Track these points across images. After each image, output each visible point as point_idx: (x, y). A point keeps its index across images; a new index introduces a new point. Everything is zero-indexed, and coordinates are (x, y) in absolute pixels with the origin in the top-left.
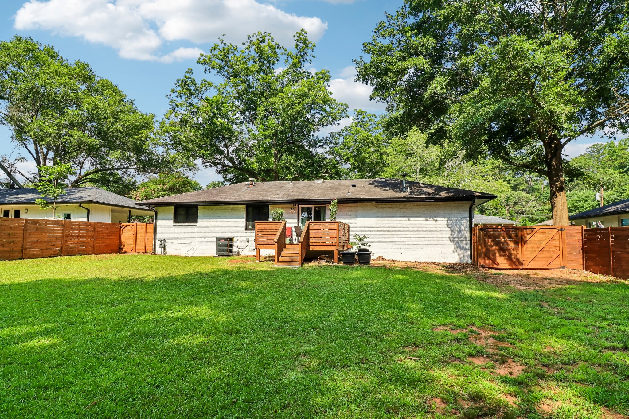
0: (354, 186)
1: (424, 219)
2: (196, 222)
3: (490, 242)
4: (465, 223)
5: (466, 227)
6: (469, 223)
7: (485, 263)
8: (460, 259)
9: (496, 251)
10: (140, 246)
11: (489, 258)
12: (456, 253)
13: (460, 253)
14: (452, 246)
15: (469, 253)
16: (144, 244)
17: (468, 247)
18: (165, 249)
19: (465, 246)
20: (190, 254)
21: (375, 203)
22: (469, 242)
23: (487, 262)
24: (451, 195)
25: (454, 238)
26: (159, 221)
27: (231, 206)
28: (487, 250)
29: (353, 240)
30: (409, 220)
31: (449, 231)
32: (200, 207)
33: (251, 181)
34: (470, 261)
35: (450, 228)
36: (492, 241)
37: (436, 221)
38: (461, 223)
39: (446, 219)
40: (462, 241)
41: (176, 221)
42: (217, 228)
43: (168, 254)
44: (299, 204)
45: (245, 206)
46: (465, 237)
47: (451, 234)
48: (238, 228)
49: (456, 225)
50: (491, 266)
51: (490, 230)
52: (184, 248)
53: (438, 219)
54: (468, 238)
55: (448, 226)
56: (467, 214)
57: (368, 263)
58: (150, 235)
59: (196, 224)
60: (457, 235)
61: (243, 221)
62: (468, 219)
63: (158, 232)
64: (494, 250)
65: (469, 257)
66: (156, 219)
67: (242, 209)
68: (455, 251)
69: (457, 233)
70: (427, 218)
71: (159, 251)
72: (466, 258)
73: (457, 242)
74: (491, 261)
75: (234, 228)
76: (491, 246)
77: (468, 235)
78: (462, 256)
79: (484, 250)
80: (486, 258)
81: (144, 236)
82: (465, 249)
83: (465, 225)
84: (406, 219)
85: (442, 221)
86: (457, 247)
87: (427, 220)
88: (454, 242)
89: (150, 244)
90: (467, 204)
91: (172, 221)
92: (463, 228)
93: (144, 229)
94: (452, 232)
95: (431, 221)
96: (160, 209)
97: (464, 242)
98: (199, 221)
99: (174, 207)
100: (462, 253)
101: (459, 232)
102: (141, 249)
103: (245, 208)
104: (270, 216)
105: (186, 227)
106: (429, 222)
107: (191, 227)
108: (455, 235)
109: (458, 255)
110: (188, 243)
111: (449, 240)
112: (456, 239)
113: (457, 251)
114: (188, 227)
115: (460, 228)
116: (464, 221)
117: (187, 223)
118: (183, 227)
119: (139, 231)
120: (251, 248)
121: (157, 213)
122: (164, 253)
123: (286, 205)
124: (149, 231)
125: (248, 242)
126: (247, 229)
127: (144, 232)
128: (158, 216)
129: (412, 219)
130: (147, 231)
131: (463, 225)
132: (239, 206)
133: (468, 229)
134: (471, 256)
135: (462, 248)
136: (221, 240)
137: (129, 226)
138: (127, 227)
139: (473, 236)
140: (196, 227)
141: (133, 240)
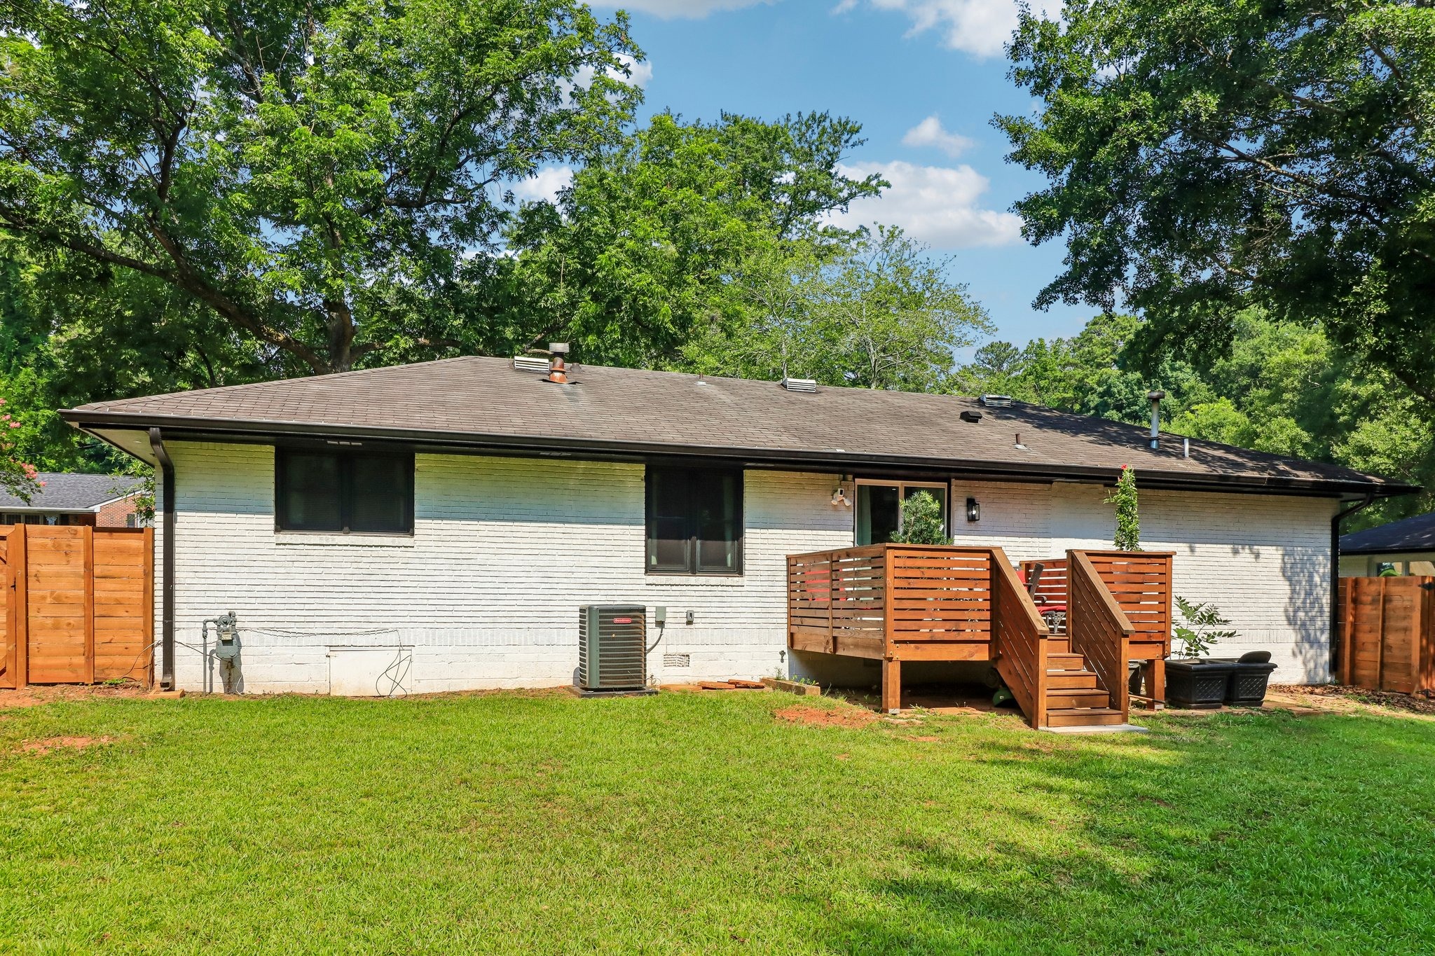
1: (1228, 548)
2: (406, 527)
4: (1323, 565)
5: (1323, 577)
6: (1330, 566)
8: (1308, 673)
12: (1300, 658)
13: (1309, 656)
14: (1292, 637)
15: (1326, 656)
16: (79, 636)
17: (1325, 638)
18: (231, 667)
19: (1319, 635)
22: (1328, 623)
25: (1296, 611)
26: (184, 520)
27: (582, 465)
30: (1193, 550)
31: (1285, 587)
32: (421, 461)
34: (1329, 679)
35: (1289, 579)
37: (1257, 556)
38: (1313, 564)
39: (1280, 551)
40: (1312, 619)
41: (283, 524)
42: (515, 560)
43: (251, 689)
45: (641, 468)
46: (1321, 607)
47: (1291, 599)
48: (614, 562)
49: (1302, 570)
52: (341, 658)
53: (1262, 550)
54: (1327, 609)
55: (1284, 570)
56: (1327, 538)
58: (122, 591)
59: (404, 540)
60: (1304, 602)
61: (638, 535)
62: (1329, 551)
63: (180, 574)
65: (1327, 667)
66: (169, 509)
67: (632, 482)
68: (1297, 651)
69: (1302, 596)
70: (1239, 541)
71: (197, 674)
72: (1321, 672)
73: (1304, 624)
75: (596, 561)
77: (1326, 600)
78: (1312, 665)
81: (75, 595)
82: (1320, 646)
83: (1321, 570)
84: (1185, 548)
85: (1272, 555)
86: (1302, 638)
87: (1236, 552)
88: (1295, 623)
89: (126, 640)
90: (1328, 508)
91: (270, 520)
92: (1317, 579)
93: (77, 559)
94: (1293, 591)
95: (1245, 554)
96: (188, 455)
97: (1319, 624)
98: (418, 523)
99: (272, 449)
100: (1312, 658)
101: (1309, 594)
102: (62, 667)
103: (643, 475)
104: (748, 517)
105: (351, 552)
106: (1239, 558)
107: (381, 552)
108: (1299, 603)
109: (1305, 663)
110: (367, 633)
111: (1284, 618)
112: (1301, 614)
113: (1301, 652)
114: (361, 551)
115: (1311, 576)
116: (1321, 558)
117: (347, 533)
118: (336, 552)
119: (44, 569)
120: (672, 650)
121: (177, 476)
122: (229, 686)
123: (812, 475)
124: (112, 570)
125: (661, 624)
126: (649, 569)
127: (76, 574)
128: (182, 492)
129: (1200, 548)
130: (97, 571)
131: (1317, 572)
132: (618, 466)
133: (1327, 585)
134: (1335, 665)
135: (1313, 642)
136: (616, 620)
139: (1350, 605)
140: (409, 554)
141: (2, 617)
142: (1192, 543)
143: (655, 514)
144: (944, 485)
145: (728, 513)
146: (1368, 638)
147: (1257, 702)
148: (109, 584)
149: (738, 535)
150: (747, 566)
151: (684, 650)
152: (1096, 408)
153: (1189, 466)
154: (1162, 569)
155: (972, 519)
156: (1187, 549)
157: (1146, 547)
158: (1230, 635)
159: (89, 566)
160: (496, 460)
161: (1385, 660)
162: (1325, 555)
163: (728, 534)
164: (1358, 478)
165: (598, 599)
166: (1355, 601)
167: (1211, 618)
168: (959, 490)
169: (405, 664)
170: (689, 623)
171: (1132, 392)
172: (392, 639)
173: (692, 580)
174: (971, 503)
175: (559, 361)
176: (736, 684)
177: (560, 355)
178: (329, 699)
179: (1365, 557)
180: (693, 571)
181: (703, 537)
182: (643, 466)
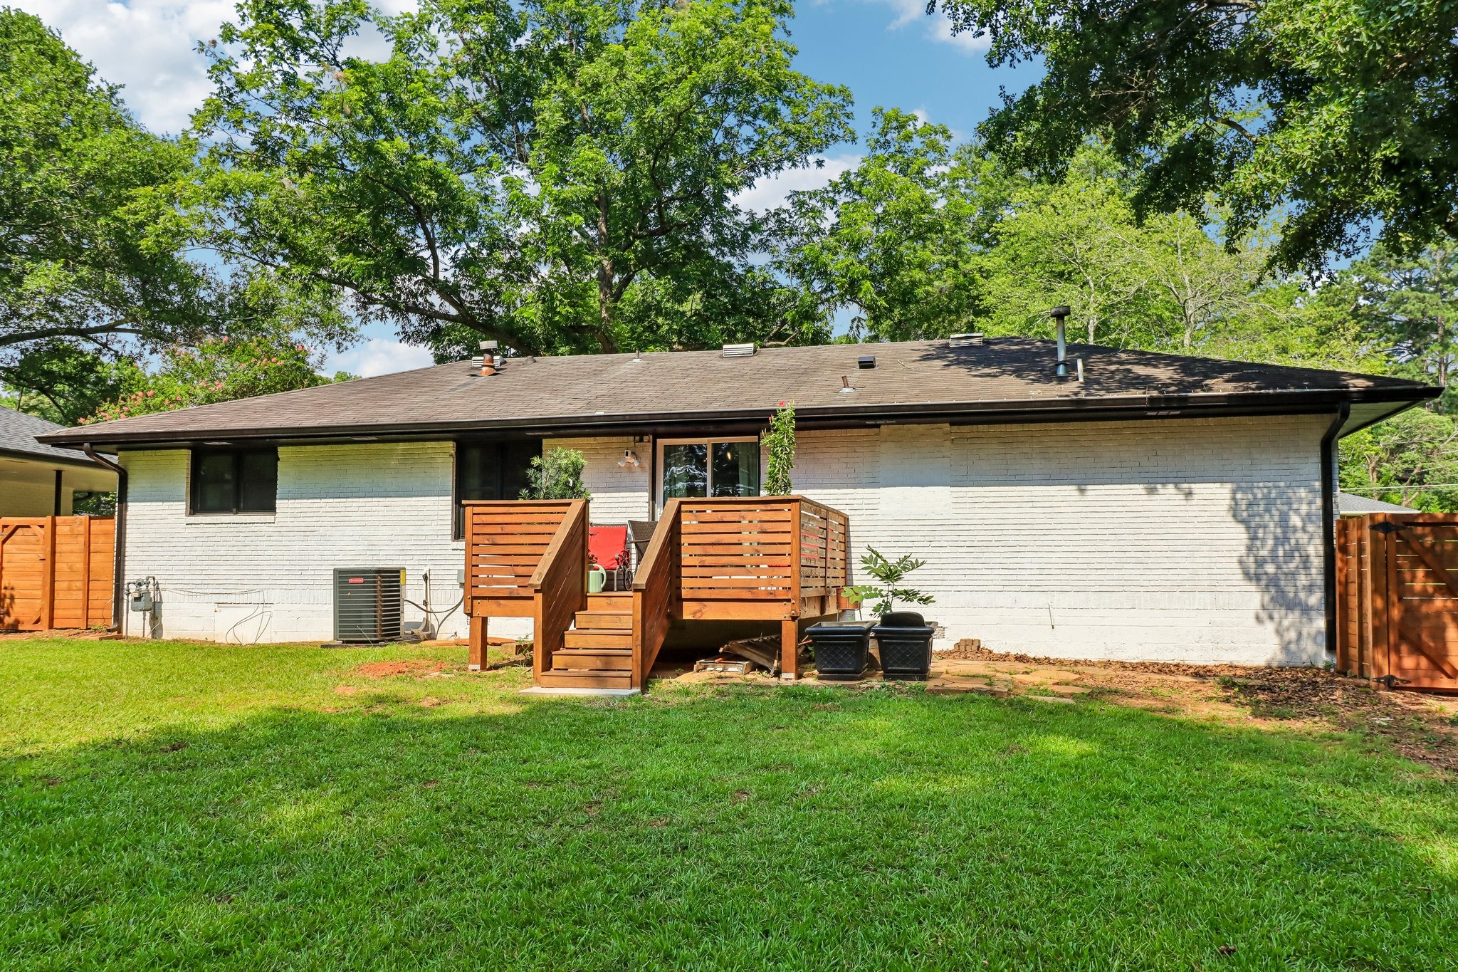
0: (867, 365)
1: (1139, 489)
3: (1420, 580)
4: (1307, 502)
5: (1308, 519)
6: (1319, 502)
7: (1400, 668)
8: (1286, 648)
9: (1447, 619)
10: (69, 605)
11: (1418, 649)
12: (1270, 627)
13: (1286, 623)
14: (1254, 597)
15: (1321, 623)
16: (80, 595)
17: (1316, 598)
18: (155, 618)
19: (1302, 595)
20: (247, 635)
21: (946, 426)
22: (1319, 580)
23: (1409, 662)
24: (1252, 388)
25: (1260, 563)
26: (133, 509)
27: (401, 446)
28: (1409, 610)
29: (861, 577)
30: (1082, 491)
31: (1239, 535)
32: (283, 452)
33: (488, 351)
34: (1323, 658)
35: (1246, 523)
36: (1427, 575)
37: (1189, 494)
38: (1289, 504)
39: (1228, 488)
40: (1291, 576)
41: (198, 506)
43: (167, 636)
44: (657, 436)
45: (450, 447)
46: (1306, 561)
47: (1249, 549)
48: (426, 530)
49: (1268, 510)
50: (1426, 683)
51: (1419, 530)
52: (225, 612)
53: (1196, 487)
54: (1317, 562)
55: (1235, 512)
56: (1313, 467)
57: (923, 674)
58: (103, 563)
59: (268, 518)
60: (1274, 551)
61: (444, 506)
62: (1318, 485)
63: (129, 550)
64: (1438, 614)
65: (1322, 640)
66: (123, 500)
67: (443, 457)
68: (1263, 615)
69: (1270, 542)
70: (1152, 483)
71: (135, 623)
72: (1310, 646)
73: (1274, 581)
74: (1424, 662)
75: (411, 530)
76: (1427, 597)
77: (1315, 549)
78: (1292, 635)
79: (1396, 613)
80: (1404, 648)
81: (80, 566)
82: (1306, 610)
83: (1304, 509)
84: (1071, 490)
85: (1214, 497)
86: (1273, 599)
87: (1152, 491)
88: (1258, 578)
89: (103, 597)
90: (1315, 426)
91: (182, 506)
92: (1296, 520)
93: (81, 539)
94: (1253, 538)
95: (1168, 493)
96: (139, 463)
97: (1302, 580)
98: (279, 503)
99: (189, 451)
100: (1292, 625)
101: (1279, 541)
102: (70, 617)
103: (453, 452)
105: (232, 528)
106: (1158, 499)
107: (253, 527)
108: (1264, 553)
109: (1279, 632)
110: (242, 593)
111: (1240, 571)
112: (1270, 568)
113: (1271, 618)
114: (241, 527)
115: (1284, 521)
116: (1302, 493)
117: (236, 513)
118: (225, 529)
119: (64, 548)
121: (130, 477)
122: (154, 633)
124: (99, 547)
126: (455, 535)
127: (82, 551)
128: (130, 488)
129: (1094, 491)
130: (92, 548)
131: (1297, 511)
132: (429, 445)
133: (1316, 529)
134: (1331, 639)
135: (1291, 605)
136: (351, 580)
137: (28, 527)
138: (19, 531)
139: (1338, 555)
140: (271, 528)
141: (38, 581)
142: (1081, 484)
144: (754, 439)
146: (1354, 600)
156: (1076, 493)
159: (88, 544)
162: (1312, 491)
169: (267, 617)
172: (258, 597)
175: (487, 356)
182: (451, 444)
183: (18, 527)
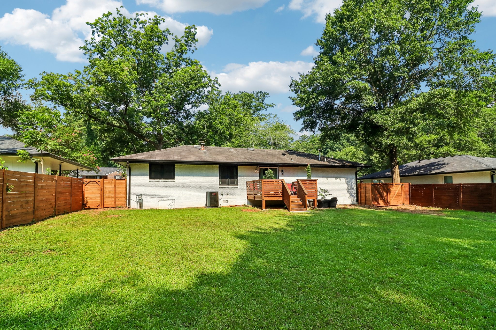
1: (335, 178)
2: (174, 178)
4: (354, 181)
5: (354, 184)
8: (352, 202)
9: (379, 197)
10: (109, 201)
12: (350, 199)
13: (352, 198)
14: (348, 195)
15: (356, 199)
16: (113, 199)
17: (355, 195)
22: (356, 192)
25: (349, 190)
26: (132, 177)
27: (207, 166)
28: (375, 196)
30: (327, 179)
31: (346, 186)
32: (176, 166)
34: (356, 203)
35: (347, 184)
37: (341, 180)
38: (352, 181)
39: (345, 179)
40: (352, 192)
41: (150, 178)
42: (194, 183)
43: (145, 208)
46: (354, 189)
48: (213, 183)
49: (350, 182)
52: (161, 202)
53: (341, 178)
54: (355, 190)
55: (346, 182)
56: (355, 176)
59: (173, 180)
61: (217, 179)
63: (132, 187)
66: (130, 175)
67: (216, 169)
68: (349, 197)
70: (336, 177)
72: (354, 202)
73: (350, 193)
76: (377, 195)
77: (355, 188)
78: (353, 200)
81: (112, 191)
82: (354, 196)
84: (325, 178)
85: (343, 180)
86: (350, 195)
87: (336, 179)
89: (121, 199)
90: (355, 170)
91: (148, 177)
92: (353, 184)
93: (113, 185)
94: (348, 186)
95: (338, 180)
96: (133, 166)
97: (354, 193)
98: (176, 177)
99: (149, 164)
101: (351, 187)
102: (110, 204)
104: (238, 175)
106: (337, 180)
107: (169, 182)
108: (349, 188)
110: (166, 197)
111: (347, 191)
114: (165, 182)
115: (352, 183)
117: (162, 179)
118: (160, 183)
119: (107, 187)
120: (224, 200)
121: (131, 169)
122: (140, 207)
123: (251, 166)
124: (119, 187)
125: (222, 195)
126: (220, 185)
127: (113, 188)
128: (132, 172)
129: (329, 178)
130: (116, 187)
132: (213, 166)
133: (355, 185)
134: (357, 200)
135: (352, 196)
136: (213, 194)
137: (95, 181)
138: (91, 182)
139: (359, 189)
140: (174, 183)
141: (99, 195)
142: (327, 177)
143: (221, 174)
144: (277, 168)
145: (235, 174)
146: (363, 195)
147: (335, 207)
148: (119, 189)
149: (237, 178)
150: (239, 183)
151: (227, 200)
152: (325, 148)
153: (326, 163)
154: (315, 183)
155: (283, 174)
157: (313, 178)
158: (330, 194)
159: (115, 186)
160: (190, 165)
161: (367, 199)
162: (354, 179)
163: (235, 178)
164: (360, 165)
165: (210, 190)
166: (360, 188)
167: (326, 192)
168: (280, 168)
169: (173, 203)
170: (228, 194)
171: (333, 145)
172: (171, 198)
173: (228, 186)
174: (282, 171)
175: (203, 146)
176: (236, 206)
177: (203, 145)
178: (159, 209)
179: (371, 179)
180: (228, 185)
181: (230, 178)
182: (218, 166)
183: (91, 181)
